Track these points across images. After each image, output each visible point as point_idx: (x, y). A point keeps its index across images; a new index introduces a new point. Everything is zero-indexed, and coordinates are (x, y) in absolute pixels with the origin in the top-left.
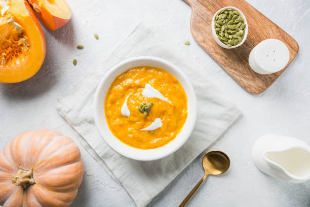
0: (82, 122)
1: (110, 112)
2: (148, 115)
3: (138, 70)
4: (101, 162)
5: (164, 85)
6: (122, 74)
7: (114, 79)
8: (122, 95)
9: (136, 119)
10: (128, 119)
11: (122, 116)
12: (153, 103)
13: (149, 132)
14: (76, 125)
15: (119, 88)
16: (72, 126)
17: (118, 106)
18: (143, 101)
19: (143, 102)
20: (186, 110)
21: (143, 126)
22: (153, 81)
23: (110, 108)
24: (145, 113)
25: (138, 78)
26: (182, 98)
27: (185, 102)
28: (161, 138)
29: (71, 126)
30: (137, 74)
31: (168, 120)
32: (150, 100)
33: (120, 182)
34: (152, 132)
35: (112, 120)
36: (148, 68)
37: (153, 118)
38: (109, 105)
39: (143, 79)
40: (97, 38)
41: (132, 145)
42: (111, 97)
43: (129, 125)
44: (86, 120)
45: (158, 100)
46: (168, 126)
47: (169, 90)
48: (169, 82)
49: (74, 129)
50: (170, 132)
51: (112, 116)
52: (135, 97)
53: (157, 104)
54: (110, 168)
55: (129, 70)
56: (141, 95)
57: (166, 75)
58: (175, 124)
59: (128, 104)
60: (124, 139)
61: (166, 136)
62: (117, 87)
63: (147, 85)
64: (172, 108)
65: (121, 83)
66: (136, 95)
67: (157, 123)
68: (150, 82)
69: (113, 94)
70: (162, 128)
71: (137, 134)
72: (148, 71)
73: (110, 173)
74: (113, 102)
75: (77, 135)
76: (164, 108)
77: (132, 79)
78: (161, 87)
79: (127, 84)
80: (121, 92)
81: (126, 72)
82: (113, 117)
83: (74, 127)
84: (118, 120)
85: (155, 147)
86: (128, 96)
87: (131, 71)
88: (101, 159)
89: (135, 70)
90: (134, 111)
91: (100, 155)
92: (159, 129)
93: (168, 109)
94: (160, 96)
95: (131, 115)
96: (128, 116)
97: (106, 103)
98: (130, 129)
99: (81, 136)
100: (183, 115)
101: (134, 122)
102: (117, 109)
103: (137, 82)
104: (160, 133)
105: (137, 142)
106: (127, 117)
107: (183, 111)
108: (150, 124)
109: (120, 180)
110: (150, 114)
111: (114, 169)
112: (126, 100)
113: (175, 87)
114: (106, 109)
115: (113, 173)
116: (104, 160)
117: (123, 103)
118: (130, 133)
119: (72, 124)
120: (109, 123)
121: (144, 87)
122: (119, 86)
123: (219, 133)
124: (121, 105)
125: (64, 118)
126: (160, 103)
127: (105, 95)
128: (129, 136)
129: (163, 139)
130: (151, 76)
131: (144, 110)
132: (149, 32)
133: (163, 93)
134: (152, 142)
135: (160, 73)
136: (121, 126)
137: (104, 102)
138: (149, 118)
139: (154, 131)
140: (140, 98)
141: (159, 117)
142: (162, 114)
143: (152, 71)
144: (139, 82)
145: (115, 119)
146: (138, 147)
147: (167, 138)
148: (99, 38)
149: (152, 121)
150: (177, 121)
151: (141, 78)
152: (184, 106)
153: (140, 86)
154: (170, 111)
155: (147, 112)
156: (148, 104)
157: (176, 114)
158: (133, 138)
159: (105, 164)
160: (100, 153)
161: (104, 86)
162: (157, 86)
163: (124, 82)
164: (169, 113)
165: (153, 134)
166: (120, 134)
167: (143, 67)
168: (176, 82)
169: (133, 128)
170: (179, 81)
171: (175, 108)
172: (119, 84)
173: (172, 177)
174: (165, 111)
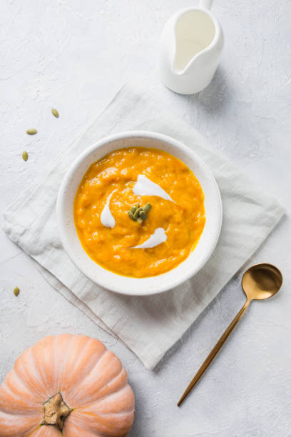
0: (45, 248)
1: (83, 222)
2: (143, 224)
3: (125, 154)
4: (81, 307)
5: (167, 176)
6: (99, 161)
7: (87, 169)
8: (100, 193)
9: (125, 231)
10: (112, 232)
11: (102, 228)
12: (152, 204)
13: (146, 250)
14: (37, 254)
15: (96, 182)
16: (31, 255)
17: (96, 211)
18: (135, 202)
19: (136, 204)
20: (203, 213)
21: (137, 241)
22: (149, 170)
23: (83, 215)
24: (140, 221)
25: (126, 165)
26: (195, 196)
27: (201, 201)
28: (165, 260)
29: (29, 256)
30: (123, 160)
31: (176, 230)
32: (145, 199)
33: (113, 333)
34: (151, 251)
35: (86, 234)
36: (140, 150)
37: (152, 229)
38: (81, 210)
39: (133, 167)
40: (56, 115)
41: (121, 272)
42: (84, 197)
43: (113, 241)
44: (51, 244)
45: (159, 199)
46: (175, 240)
47: (175, 183)
48: (174, 172)
49: (34, 260)
50: (179, 248)
51: (86, 229)
52: (121, 196)
53: (157, 206)
54: (97, 314)
55: (111, 153)
56: (132, 193)
57: (169, 159)
58: (187, 237)
59: (111, 208)
60: (108, 264)
61: (173, 255)
62: (93, 181)
63: (141, 177)
64: (182, 212)
65: (99, 175)
66: (123, 192)
67: (158, 236)
68: (144, 172)
69: (87, 192)
70: (167, 243)
71: (128, 255)
72: (141, 154)
73: (98, 322)
74: (87, 206)
75: (40, 269)
76: (169, 213)
77: (116, 167)
78: (162, 179)
79: (107, 176)
80: (100, 189)
81: (107, 157)
82: (89, 229)
83: (34, 257)
84: (96, 234)
85: (157, 273)
86: (111, 196)
87: (113, 155)
88: (81, 302)
89: (120, 153)
90: (121, 218)
91: (79, 296)
92: (162, 245)
93: (176, 214)
94: (162, 194)
95: (116, 225)
96: (112, 227)
97: (76, 208)
98: (115, 248)
99: (46, 270)
100: (199, 221)
101: (122, 236)
102: (93, 216)
103: (124, 172)
104: (163, 252)
105: (128, 268)
106: (110, 228)
107: (199, 216)
108: (148, 238)
109: (113, 330)
110: (147, 221)
111: (102, 315)
112: (108, 202)
113: (184, 179)
114: (76, 217)
115: (101, 320)
116: (85, 302)
117: (103, 207)
118: (117, 253)
119: (30, 252)
120: (82, 238)
121: (135, 180)
122: (95, 179)
123: (256, 245)
124: (99, 210)
125: (17, 244)
126: (162, 204)
127: (73, 195)
128: (115, 258)
129: (169, 260)
130: (145, 162)
131: (138, 216)
132: (138, 99)
133: (165, 188)
134: (151, 266)
135: (159, 157)
136: (102, 242)
137: (72, 206)
138: (145, 228)
139: (154, 248)
140: (130, 197)
141: (162, 227)
142: (165, 221)
143: (146, 155)
144: (127, 172)
145: (90, 233)
146: (131, 274)
147: (174, 259)
148: (60, 114)
149: (151, 232)
150: (190, 232)
151: (131, 166)
152: (199, 207)
153: (130, 179)
154: (178, 216)
155: (142, 219)
156: (144, 207)
157: (187, 221)
158: (123, 261)
159: (89, 308)
160: (79, 293)
161: (72, 180)
162: (156, 177)
163: (103, 173)
164: (176, 220)
165: (153, 253)
166: (100, 255)
167: (133, 148)
168: (185, 171)
169: (121, 246)
170: (191, 169)
171: (185, 211)
172: (95, 176)
173: (192, 317)
174: (171, 217)
